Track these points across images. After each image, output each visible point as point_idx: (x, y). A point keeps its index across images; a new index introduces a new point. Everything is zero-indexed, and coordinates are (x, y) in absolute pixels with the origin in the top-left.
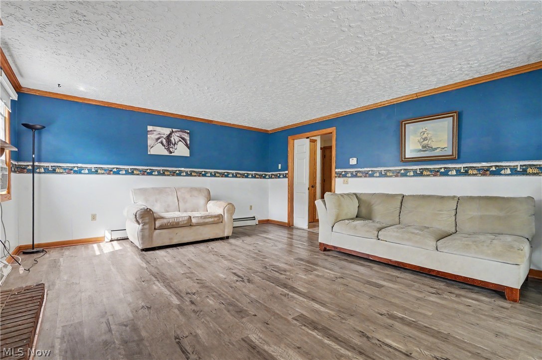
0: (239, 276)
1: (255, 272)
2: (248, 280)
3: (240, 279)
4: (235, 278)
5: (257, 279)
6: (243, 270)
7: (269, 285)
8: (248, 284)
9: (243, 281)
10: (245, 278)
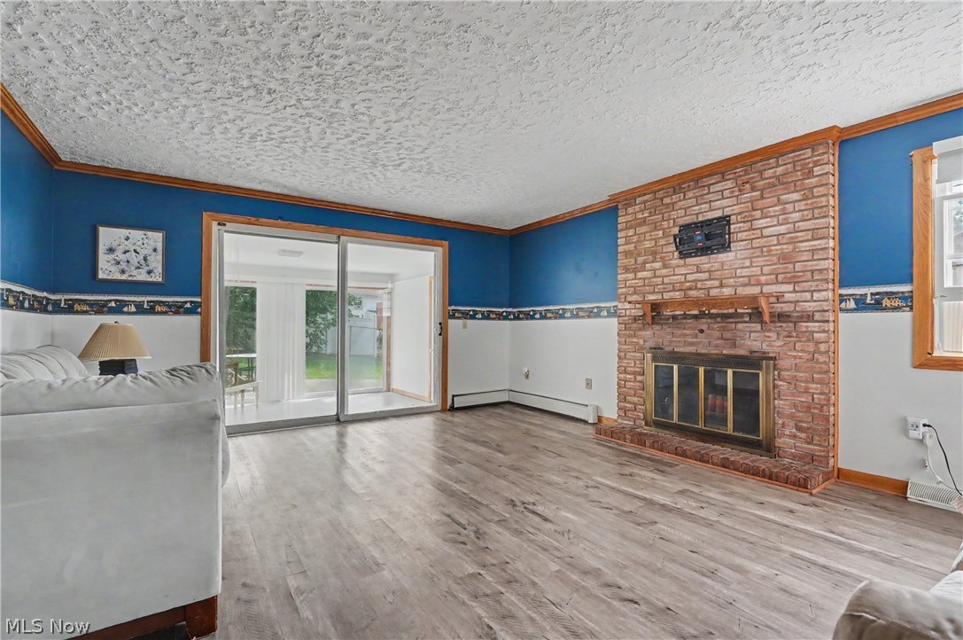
0: (534, 513)
1: (502, 522)
2: (515, 505)
3: (530, 507)
4: (539, 509)
5: (500, 507)
6: (531, 530)
7: (479, 495)
8: (514, 499)
9: (524, 503)
10: (522, 509)
